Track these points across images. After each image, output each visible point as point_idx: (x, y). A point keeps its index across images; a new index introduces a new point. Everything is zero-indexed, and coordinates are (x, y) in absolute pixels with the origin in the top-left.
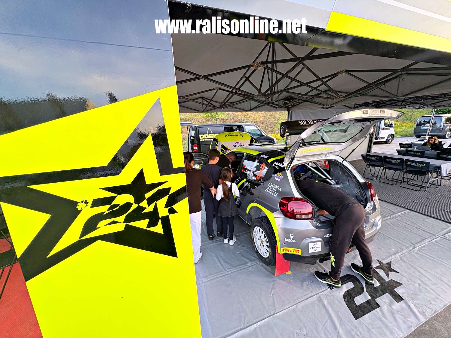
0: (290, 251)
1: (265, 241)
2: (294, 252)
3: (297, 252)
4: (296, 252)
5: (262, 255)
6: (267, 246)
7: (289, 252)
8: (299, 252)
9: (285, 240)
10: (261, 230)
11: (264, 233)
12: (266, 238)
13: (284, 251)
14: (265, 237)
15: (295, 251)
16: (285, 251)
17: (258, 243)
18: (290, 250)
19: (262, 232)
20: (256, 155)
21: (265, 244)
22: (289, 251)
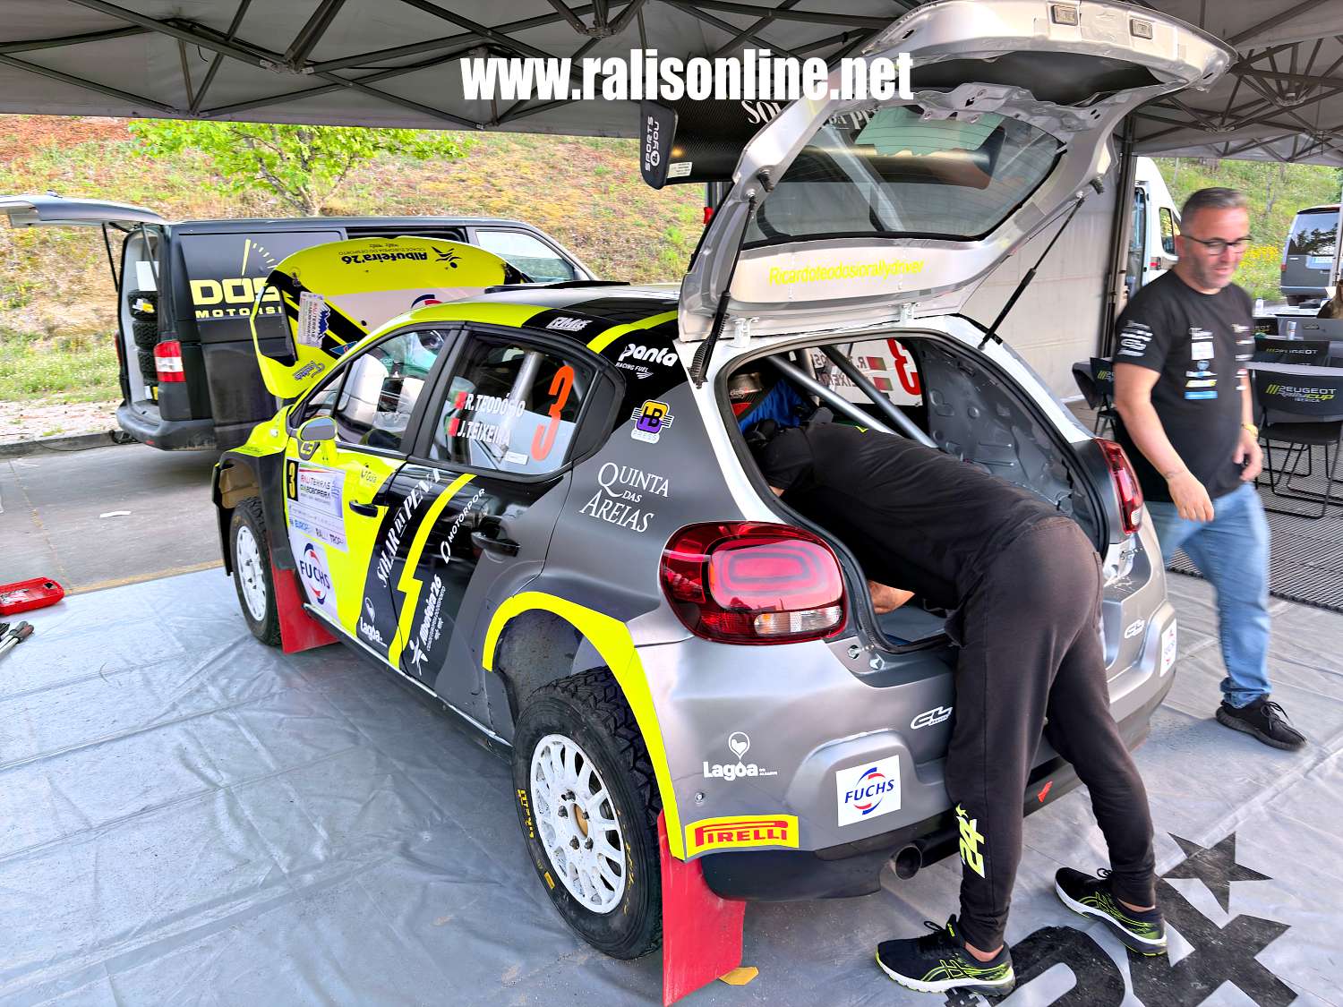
0: (735, 837)
1: (595, 813)
2: (757, 836)
3: (777, 831)
4: (770, 835)
5: (586, 902)
6: (613, 838)
7: (735, 844)
8: (784, 836)
9: (707, 774)
10: (572, 749)
11: (588, 767)
12: (604, 793)
13: (706, 836)
14: (594, 785)
15: (763, 832)
16: (711, 839)
17: (556, 832)
18: (735, 832)
19: (579, 762)
20: (519, 324)
21: (599, 827)
22: (729, 838)
